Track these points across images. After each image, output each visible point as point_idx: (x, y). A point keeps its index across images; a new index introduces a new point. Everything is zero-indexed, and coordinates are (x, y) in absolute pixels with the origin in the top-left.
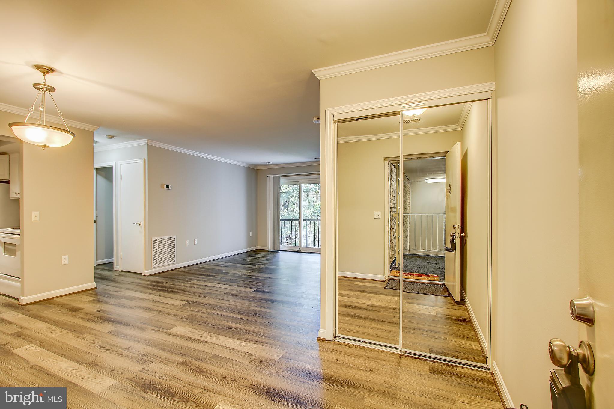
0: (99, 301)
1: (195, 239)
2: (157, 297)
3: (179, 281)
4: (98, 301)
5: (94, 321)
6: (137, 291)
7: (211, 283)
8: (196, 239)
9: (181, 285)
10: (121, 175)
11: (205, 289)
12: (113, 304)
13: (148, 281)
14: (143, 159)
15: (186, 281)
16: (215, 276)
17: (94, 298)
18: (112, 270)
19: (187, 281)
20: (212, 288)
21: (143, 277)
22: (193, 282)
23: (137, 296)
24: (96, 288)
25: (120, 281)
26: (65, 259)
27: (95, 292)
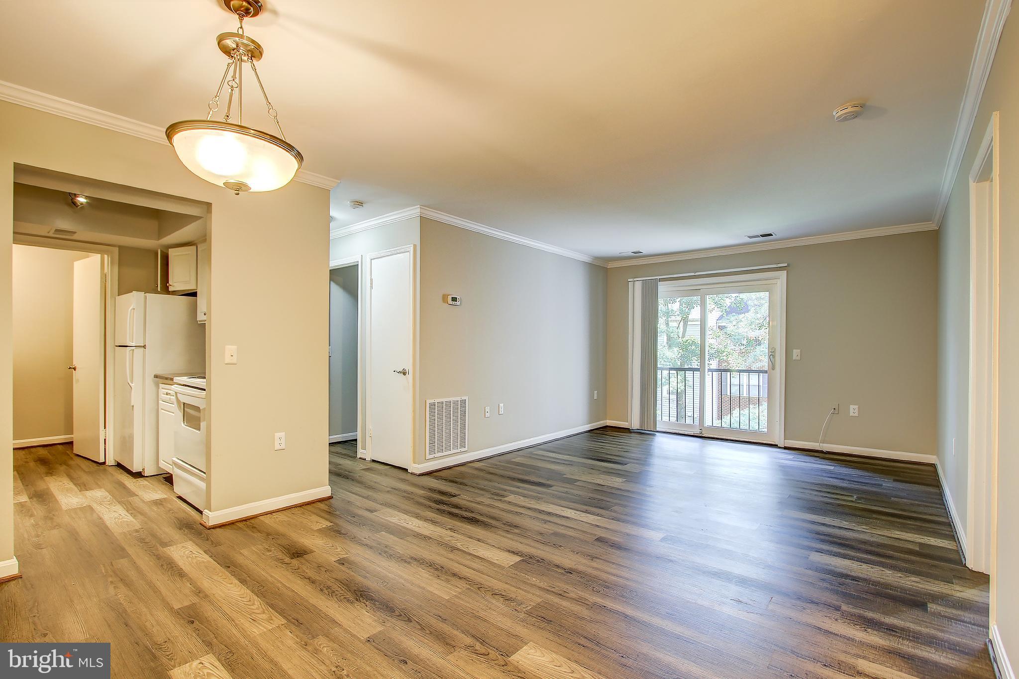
0: (339, 532)
1: (500, 405)
2: (449, 532)
3: (482, 492)
4: (336, 532)
5: (334, 594)
6: (406, 512)
7: (552, 506)
8: (502, 405)
9: (489, 506)
10: (371, 280)
11: (546, 522)
12: (367, 545)
13: (423, 488)
14: (412, 245)
15: (497, 495)
16: (550, 486)
17: (329, 524)
18: (353, 457)
19: (499, 495)
20: (558, 519)
21: (409, 477)
22: (511, 498)
23: (409, 526)
24: (330, 498)
25: (373, 484)
26: (280, 438)
27: (330, 506)
